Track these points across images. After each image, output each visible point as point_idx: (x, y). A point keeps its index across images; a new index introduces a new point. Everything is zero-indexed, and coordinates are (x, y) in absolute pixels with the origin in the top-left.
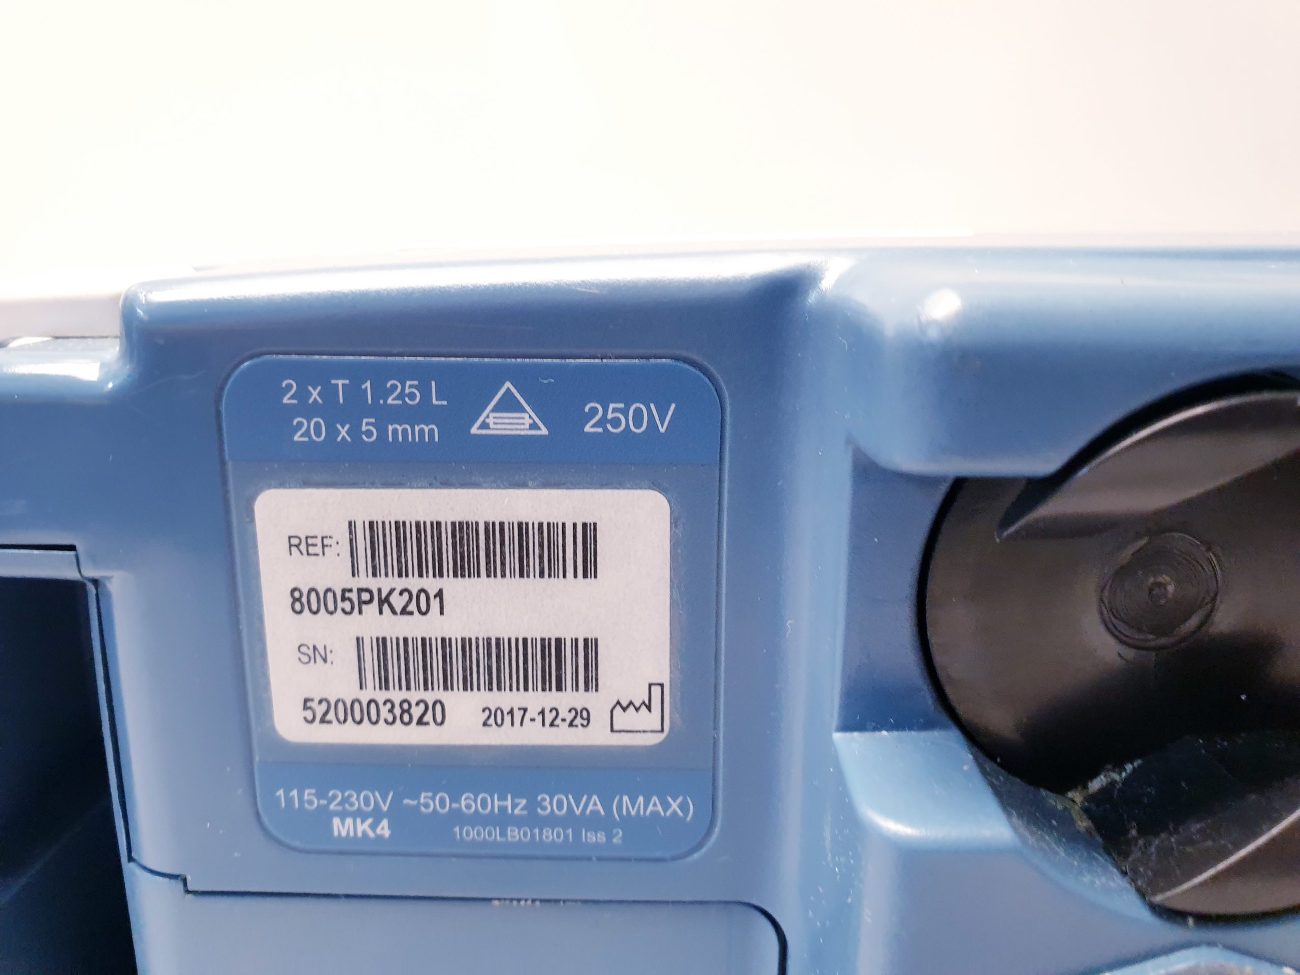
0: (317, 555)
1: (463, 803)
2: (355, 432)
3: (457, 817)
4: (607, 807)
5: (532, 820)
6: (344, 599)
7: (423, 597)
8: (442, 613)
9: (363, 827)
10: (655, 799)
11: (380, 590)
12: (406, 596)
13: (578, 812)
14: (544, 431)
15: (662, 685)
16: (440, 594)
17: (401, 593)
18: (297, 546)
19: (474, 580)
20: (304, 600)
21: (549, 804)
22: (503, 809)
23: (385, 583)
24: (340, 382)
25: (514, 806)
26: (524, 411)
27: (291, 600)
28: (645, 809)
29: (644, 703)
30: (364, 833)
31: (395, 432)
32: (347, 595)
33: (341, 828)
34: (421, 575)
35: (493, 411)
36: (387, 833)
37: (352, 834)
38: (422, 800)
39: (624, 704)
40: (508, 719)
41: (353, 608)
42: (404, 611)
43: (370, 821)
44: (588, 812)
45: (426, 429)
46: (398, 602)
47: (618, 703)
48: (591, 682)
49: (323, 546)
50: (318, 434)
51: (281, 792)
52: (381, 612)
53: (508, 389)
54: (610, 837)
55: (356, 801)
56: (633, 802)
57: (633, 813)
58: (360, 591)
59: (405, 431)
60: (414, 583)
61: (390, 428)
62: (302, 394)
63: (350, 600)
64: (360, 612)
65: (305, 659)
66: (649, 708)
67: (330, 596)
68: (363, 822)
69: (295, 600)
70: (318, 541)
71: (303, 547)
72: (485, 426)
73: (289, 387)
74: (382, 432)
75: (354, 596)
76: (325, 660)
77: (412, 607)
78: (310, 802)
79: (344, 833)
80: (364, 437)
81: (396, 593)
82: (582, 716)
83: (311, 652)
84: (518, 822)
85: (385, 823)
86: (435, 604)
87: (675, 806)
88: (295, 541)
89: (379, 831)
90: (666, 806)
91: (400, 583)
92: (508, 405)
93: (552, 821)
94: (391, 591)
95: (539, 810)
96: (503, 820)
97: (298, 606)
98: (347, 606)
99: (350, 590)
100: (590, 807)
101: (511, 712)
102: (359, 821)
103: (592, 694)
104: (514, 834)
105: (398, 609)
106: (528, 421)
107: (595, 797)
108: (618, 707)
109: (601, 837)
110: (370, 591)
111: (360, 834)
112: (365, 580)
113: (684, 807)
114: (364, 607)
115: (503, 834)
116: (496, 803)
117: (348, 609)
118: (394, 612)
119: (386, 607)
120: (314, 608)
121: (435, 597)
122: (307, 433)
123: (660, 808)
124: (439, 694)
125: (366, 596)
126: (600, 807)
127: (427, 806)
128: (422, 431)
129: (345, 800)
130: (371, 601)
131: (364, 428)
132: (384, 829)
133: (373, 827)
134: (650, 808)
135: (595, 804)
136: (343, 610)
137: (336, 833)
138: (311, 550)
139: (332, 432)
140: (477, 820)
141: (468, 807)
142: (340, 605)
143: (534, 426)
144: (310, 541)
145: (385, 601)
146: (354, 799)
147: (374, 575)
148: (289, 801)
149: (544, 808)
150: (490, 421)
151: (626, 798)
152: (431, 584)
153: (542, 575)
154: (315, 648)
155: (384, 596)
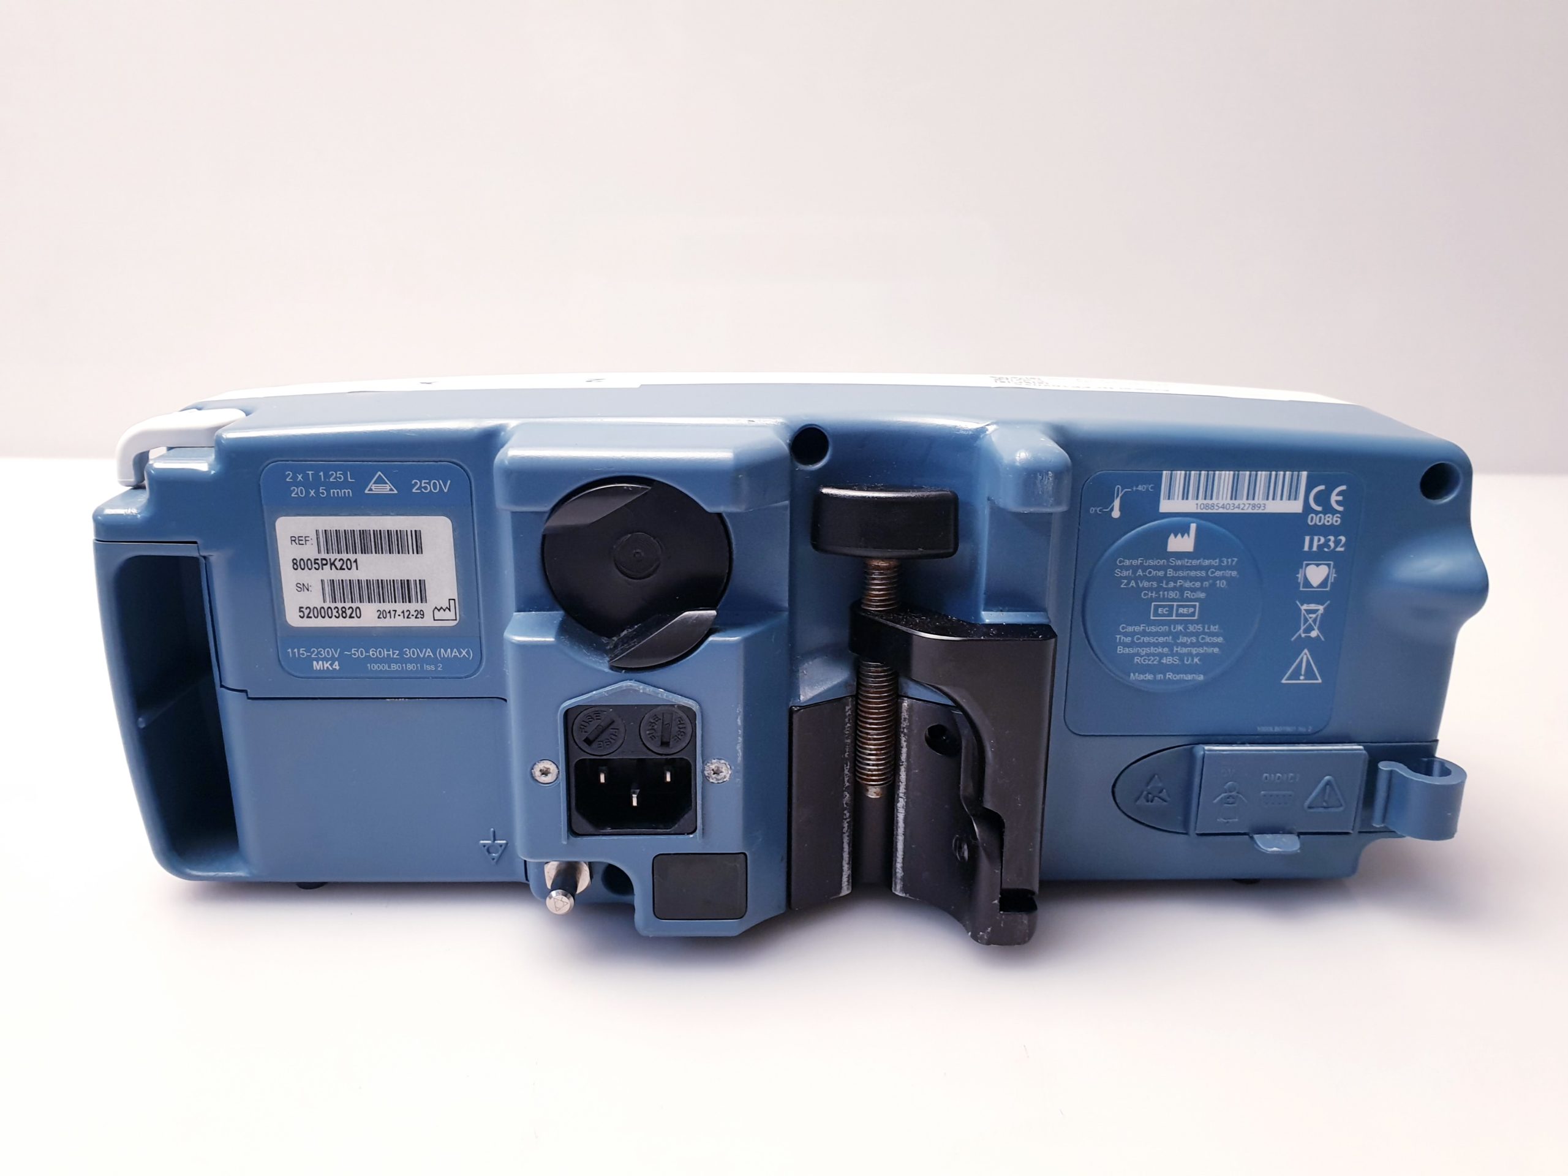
0: (303, 544)
1: (371, 653)
2: (317, 492)
3: (369, 659)
4: (435, 654)
5: (402, 660)
6: (315, 563)
7: (349, 562)
8: (357, 569)
9: (327, 665)
10: (455, 650)
11: (330, 559)
12: (341, 562)
13: (422, 656)
14: (396, 492)
15: (454, 600)
16: (356, 561)
17: (339, 561)
18: (294, 541)
19: (370, 555)
20: (298, 564)
21: (409, 653)
22: (389, 655)
23: (332, 556)
24: (310, 473)
25: (394, 654)
26: (387, 483)
27: (292, 564)
28: (451, 654)
29: (447, 608)
30: (327, 667)
31: (334, 492)
32: (317, 561)
33: (317, 666)
34: (347, 553)
35: (374, 483)
36: (338, 668)
37: (322, 669)
38: (353, 652)
39: (439, 608)
40: (388, 615)
41: (319, 567)
42: (341, 569)
43: (330, 662)
44: (426, 656)
45: (347, 491)
46: (338, 564)
47: (436, 608)
48: (423, 599)
49: (306, 541)
50: (302, 494)
51: (290, 650)
52: (331, 569)
53: (380, 475)
54: (436, 667)
55: (324, 653)
56: (446, 651)
57: (446, 656)
58: (322, 559)
59: (338, 492)
60: (345, 556)
61: (332, 491)
62: (294, 478)
63: (318, 563)
64: (322, 569)
65: (299, 589)
66: (449, 610)
67: (309, 562)
68: (327, 663)
69: (294, 564)
70: (303, 539)
71: (297, 541)
72: (371, 490)
73: (289, 474)
74: (328, 493)
75: (319, 562)
76: (308, 590)
77: (344, 567)
78: (303, 654)
79: (318, 669)
80: (321, 495)
81: (337, 560)
82: (420, 614)
83: (301, 586)
84: (396, 661)
85: (337, 663)
86: (354, 565)
87: (464, 653)
88: (293, 539)
89: (334, 667)
90: (460, 653)
91: (339, 556)
92: (380, 481)
93: (410, 660)
94: (336, 559)
95: (405, 656)
96: (389, 660)
97: (295, 567)
98: (317, 566)
99: (318, 559)
100: (427, 654)
101: (389, 612)
102: (325, 662)
103: (424, 604)
104: (395, 667)
105: (339, 568)
106: (388, 488)
107: (429, 650)
108: (436, 610)
109: (433, 668)
110: (326, 560)
111: (325, 668)
112: (324, 555)
113: (468, 653)
114: (324, 567)
115: (389, 667)
116: (386, 653)
117: (317, 567)
118: (337, 569)
119: (333, 567)
120: (303, 567)
121: (354, 562)
122: (297, 494)
123: (457, 654)
124: (358, 604)
125: (324, 562)
126: (431, 654)
127: (355, 654)
128: (345, 492)
129: (319, 653)
130: (326, 564)
131: (321, 491)
132: (336, 666)
133: (331, 665)
134: (453, 654)
135: (429, 653)
136: (315, 568)
137: (315, 669)
138: (301, 542)
139: (308, 493)
140: (377, 660)
141: (373, 655)
142: (314, 566)
143: (391, 490)
144: (300, 538)
145: (333, 564)
146: (322, 652)
147: (328, 553)
148: (294, 653)
149: (407, 655)
150: (373, 488)
151: (442, 650)
152: (352, 557)
153: (399, 553)
154: (303, 585)
155: (332, 561)
